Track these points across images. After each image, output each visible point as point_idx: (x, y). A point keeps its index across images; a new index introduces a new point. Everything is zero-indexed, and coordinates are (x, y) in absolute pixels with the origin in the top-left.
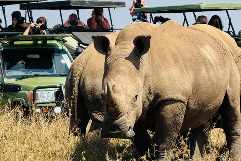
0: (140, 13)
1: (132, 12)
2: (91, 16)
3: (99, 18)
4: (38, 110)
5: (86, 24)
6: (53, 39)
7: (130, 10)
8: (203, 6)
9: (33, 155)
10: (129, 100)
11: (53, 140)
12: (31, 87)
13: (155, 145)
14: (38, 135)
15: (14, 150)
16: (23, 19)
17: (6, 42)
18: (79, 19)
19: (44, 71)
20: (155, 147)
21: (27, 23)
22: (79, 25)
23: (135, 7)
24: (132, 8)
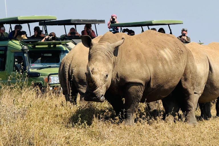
0: (114, 27)
1: (109, 26)
2: (84, 29)
3: (89, 30)
4: (51, 88)
5: (81, 34)
6: (60, 44)
7: (108, 25)
8: (154, 22)
9: (48, 116)
10: (102, 78)
11: (60, 107)
12: (46, 74)
13: (124, 109)
14: (51, 104)
15: (36, 114)
16: (41, 31)
17: (30, 46)
18: (76, 31)
19: (54, 64)
20: (124, 111)
21: (44, 34)
22: (76, 35)
23: (111, 23)
24: (109, 24)
